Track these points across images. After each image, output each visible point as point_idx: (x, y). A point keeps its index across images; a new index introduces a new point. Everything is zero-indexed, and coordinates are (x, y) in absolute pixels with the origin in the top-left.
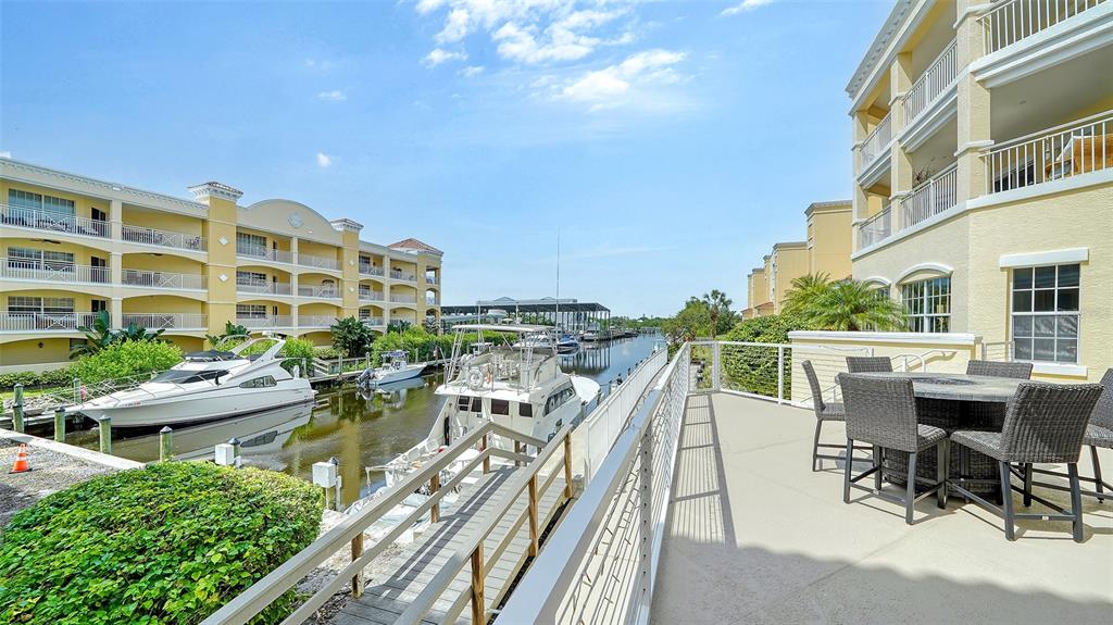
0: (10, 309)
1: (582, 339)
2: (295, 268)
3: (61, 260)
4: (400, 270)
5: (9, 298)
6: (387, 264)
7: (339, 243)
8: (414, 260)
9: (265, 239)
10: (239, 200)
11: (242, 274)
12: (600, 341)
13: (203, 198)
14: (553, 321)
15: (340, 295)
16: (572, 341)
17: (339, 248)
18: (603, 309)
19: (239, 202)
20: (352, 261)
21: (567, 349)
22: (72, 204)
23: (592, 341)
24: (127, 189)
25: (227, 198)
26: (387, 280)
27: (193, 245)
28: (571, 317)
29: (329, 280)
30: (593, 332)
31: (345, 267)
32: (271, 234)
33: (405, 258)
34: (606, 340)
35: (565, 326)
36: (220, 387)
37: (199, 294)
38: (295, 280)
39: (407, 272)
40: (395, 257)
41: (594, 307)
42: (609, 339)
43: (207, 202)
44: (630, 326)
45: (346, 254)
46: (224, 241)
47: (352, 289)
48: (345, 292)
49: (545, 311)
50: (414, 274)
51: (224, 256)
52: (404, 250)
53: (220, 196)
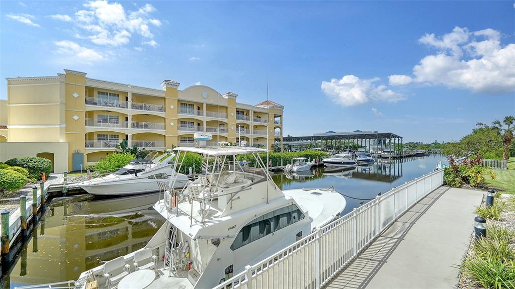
0: (98, 139)
1: (380, 157)
2: (204, 118)
3: (114, 119)
4: (260, 117)
5: (98, 135)
6: (251, 114)
7: (226, 105)
8: (266, 112)
9: (193, 105)
10: (178, 87)
11: (183, 122)
12: (394, 158)
13: (163, 88)
14: (360, 145)
15: (227, 131)
16: (368, 158)
17: (226, 107)
18: (395, 137)
19: (179, 88)
20: (233, 113)
21: (365, 163)
22: (118, 95)
23: (388, 158)
24: (133, 87)
25: (173, 87)
26: (251, 123)
27: (161, 110)
28: (372, 143)
29: (222, 124)
30: (388, 152)
31: (229, 116)
32: (197, 103)
33: (261, 111)
34: (400, 157)
35: (368, 148)
36: (137, 178)
37: (162, 132)
38: (204, 124)
39: (263, 118)
40: (256, 110)
41: (389, 136)
42: (402, 157)
43: (165, 90)
44: (422, 148)
45: (229, 110)
46: (172, 107)
47: (232, 128)
48: (229, 129)
49: (353, 139)
50: (267, 119)
51: (172, 114)
52: (262, 106)
53: (170, 86)
